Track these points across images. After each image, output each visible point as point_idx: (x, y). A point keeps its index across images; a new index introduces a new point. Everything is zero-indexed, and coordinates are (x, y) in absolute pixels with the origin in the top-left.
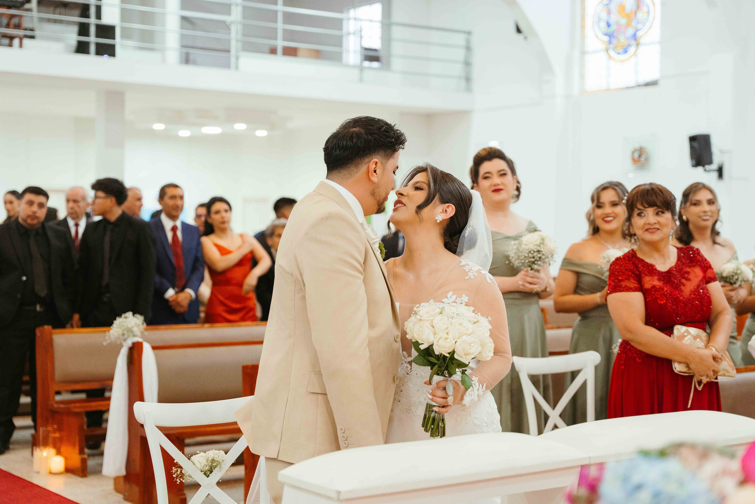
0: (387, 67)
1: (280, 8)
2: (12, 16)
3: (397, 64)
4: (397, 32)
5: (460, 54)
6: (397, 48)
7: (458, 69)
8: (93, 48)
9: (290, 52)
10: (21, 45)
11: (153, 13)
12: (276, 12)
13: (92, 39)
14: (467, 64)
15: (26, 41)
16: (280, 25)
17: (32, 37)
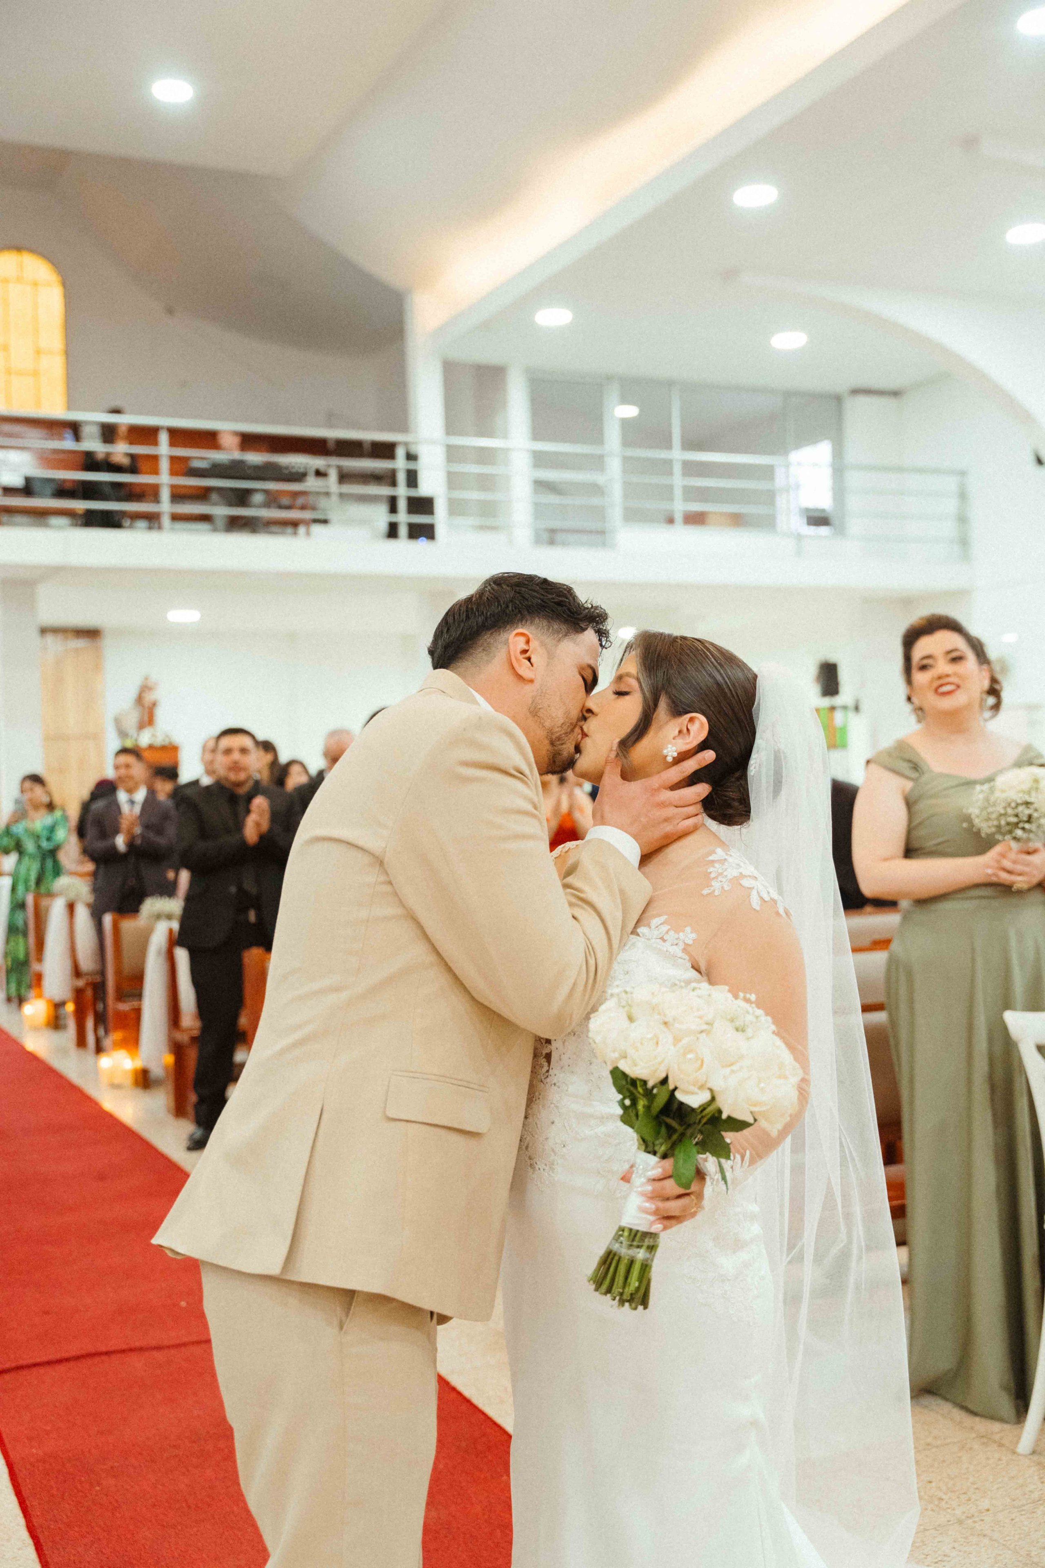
0: (841, 531)
1: (677, 454)
2: (296, 494)
3: (855, 526)
4: (853, 479)
5: (950, 506)
6: (853, 503)
7: (948, 529)
8: (403, 531)
9: (695, 519)
10: (308, 534)
11: (492, 475)
12: (669, 463)
13: (403, 517)
14: (962, 519)
15: (316, 529)
16: (678, 481)
17: (325, 522)
